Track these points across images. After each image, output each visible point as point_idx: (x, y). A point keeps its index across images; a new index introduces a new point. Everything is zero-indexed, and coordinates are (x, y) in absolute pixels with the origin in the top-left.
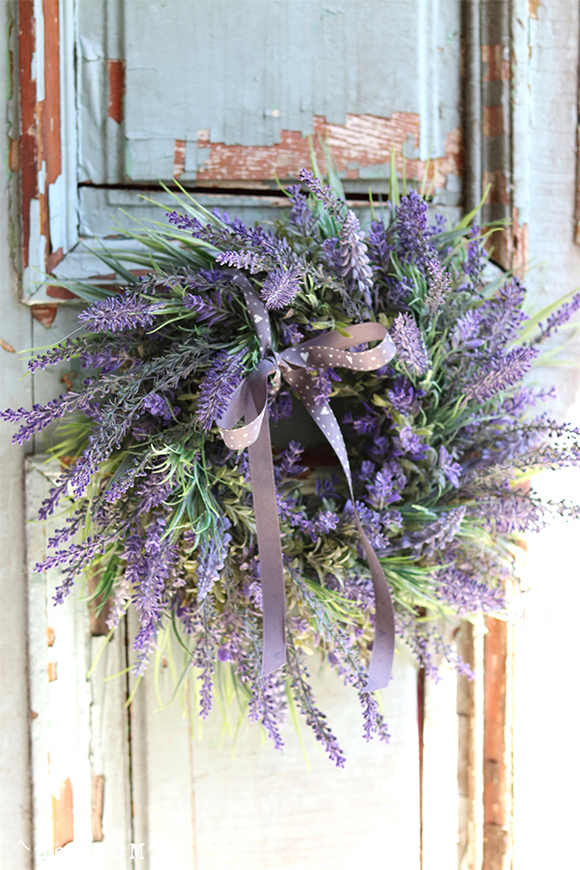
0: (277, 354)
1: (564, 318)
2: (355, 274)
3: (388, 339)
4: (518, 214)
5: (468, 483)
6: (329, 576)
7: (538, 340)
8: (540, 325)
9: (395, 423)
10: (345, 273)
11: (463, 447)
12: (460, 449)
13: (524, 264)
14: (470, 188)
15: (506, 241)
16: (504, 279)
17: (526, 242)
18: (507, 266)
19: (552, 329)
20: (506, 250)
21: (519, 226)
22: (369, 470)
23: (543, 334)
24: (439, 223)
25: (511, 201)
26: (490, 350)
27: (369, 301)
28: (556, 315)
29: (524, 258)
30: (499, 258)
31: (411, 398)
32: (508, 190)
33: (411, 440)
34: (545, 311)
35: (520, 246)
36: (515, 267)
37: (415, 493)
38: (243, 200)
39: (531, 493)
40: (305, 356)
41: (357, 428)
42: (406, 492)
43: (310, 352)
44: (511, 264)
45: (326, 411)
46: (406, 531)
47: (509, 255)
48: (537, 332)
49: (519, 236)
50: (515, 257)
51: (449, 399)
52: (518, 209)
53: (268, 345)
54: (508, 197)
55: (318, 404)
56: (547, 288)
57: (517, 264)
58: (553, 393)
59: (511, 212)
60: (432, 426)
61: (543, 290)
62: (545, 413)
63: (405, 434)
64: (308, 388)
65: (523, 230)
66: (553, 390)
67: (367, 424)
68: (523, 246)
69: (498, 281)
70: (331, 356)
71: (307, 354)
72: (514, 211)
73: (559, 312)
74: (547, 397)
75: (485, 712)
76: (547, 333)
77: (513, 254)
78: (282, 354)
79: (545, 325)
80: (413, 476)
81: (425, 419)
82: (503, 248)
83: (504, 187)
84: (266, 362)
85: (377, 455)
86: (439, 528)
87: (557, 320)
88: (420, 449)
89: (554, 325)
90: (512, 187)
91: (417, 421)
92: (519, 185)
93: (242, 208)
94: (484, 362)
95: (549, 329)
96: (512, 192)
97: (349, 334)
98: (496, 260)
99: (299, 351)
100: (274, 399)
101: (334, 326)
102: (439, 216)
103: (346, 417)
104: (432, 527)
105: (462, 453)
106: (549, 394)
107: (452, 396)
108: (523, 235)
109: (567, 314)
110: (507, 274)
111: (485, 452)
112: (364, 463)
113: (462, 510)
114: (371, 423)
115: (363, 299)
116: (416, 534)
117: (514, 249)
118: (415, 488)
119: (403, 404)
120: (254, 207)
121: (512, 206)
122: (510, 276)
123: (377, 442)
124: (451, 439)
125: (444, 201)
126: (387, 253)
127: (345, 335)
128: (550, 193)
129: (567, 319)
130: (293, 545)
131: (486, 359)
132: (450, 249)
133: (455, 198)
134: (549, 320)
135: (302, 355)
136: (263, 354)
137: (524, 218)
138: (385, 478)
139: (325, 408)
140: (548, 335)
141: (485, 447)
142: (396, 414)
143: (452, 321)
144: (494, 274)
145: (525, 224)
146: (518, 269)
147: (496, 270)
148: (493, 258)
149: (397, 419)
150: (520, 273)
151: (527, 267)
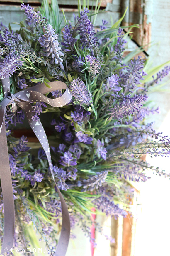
0: (13, 95)
1: (165, 74)
2: (53, 56)
3: (68, 92)
4: (146, 18)
5: (111, 157)
6: (39, 201)
7: (151, 84)
8: (153, 77)
9: (75, 128)
10: (48, 55)
11: (111, 137)
12: (109, 138)
13: (148, 43)
14: (124, 4)
15: (140, 31)
16: (139, 50)
17: (150, 32)
18: (140, 44)
19: (159, 80)
20: (140, 35)
21: (147, 24)
22: (63, 148)
23: (154, 81)
24: (104, 24)
25: (143, 11)
26: (124, 94)
27: (62, 67)
28: (161, 72)
29: (148, 40)
30: (136, 39)
31: (82, 117)
32: (142, 6)
33: (82, 137)
34: (157, 69)
35: (147, 34)
36: (144, 44)
37: (86, 159)
38: (10, 8)
39: (142, 162)
40: (28, 95)
41: (57, 129)
42: (82, 158)
43: (31, 94)
44: (142, 43)
45: (38, 124)
46: (80, 178)
47: (141, 38)
48: (151, 80)
49: (146, 29)
50: (144, 39)
51: (104, 114)
52: (146, 16)
53: (8, 90)
54: (142, 9)
55: (34, 120)
56: (160, 54)
57: (145, 43)
58: (158, 111)
59: (143, 17)
60: (94, 129)
61: (158, 55)
62: (152, 123)
63: (79, 134)
64: (29, 111)
65: (149, 26)
66: (158, 109)
67: (61, 127)
68: (149, 34)
69: (135, 51)
70: (41, 97)
71: (30, 94)
72: (145, 16)
73: (163, 71)
74: (155, 112)
75: (122, 248)
76: (156, 81)
77: (144, 38)
78: (16, 95)
79: (156, 77)
80: (86, 150)
81: (90, 126)
82: (138, 35)
83: (140, 4)
84: (7, 99)
85: (67, 141)
86: (95, 179)
87: (162, 74)
88: (87, 141)
89: (159, 77)
90: (144, 4)
91: (87, 126)
92: (147, 3)
93: (10, 11)
94: (121, 100)
95: (157, 79)
96: (144, 7)
97: (50, 86)
98: (135, 40)
99: (26, 93)
100: (15, 115)
101: (43, 81)
102: (104, 20)
103: (52, 122)
104: (92, 179)
105: (110, 140)
106: (156, 111)
107: (105, 113)
108: (148, 28)
109: (166, 72)
110: (140, 48)
111: (122, 140)
112: (61, 145)
113: (106, 173)
114: (64, 126)
115: (59, 67)
116: (84, 181)
117: (144, 36)
118: (85, 157)
119: (79, 119)
120: (16, 11)
121: (143, 14)
122: (142, 49)
123: (67, 135)
124: (105, 133)
125: (111, 9)
126: (72, 43)
127: (48, 86)
128: (163, 7)
129: (167, 75)
130: (23, 184)
131: (122, 98)
132: (108, 39)
133: (117, 8)
134: (157, 74)
135: (27, 94)
136: (6, 95)
137: (149, 20)
138: (68, 155)
139: (37, 122)
140: (156, 83)
141: (122, 138)
142: (75, 124)
143: (106, 77)
144: (133, 48)
145: (150, 23)
146: (145, 45)
147: (134, 45)
148: (133, 39)
149: (76, 127)
150: (146, 47)
151: (149, 45)
